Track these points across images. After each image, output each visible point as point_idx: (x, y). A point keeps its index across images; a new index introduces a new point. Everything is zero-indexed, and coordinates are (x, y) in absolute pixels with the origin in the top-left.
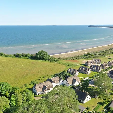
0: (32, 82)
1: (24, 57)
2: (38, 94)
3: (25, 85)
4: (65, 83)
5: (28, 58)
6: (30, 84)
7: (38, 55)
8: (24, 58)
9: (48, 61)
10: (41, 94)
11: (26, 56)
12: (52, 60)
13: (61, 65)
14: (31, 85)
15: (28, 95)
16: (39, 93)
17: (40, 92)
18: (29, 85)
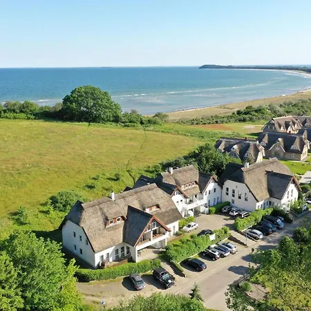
0: (52, 198)
1: (12, 115)
2: (97, 261)
3: (17, 217)
4: (229, 198)
5: (29, 119)
6: (45, 209)
7: (71, 103)
8: (15, 118)
9: (114, 124)
10: (118, 259)
11: (21, 111)
12: (130, 122)
13: (170, 135)
14: (47, 212)
15: (35, 273)
16: (104, 253)
17: (110, 250)
18: (41, 215)
